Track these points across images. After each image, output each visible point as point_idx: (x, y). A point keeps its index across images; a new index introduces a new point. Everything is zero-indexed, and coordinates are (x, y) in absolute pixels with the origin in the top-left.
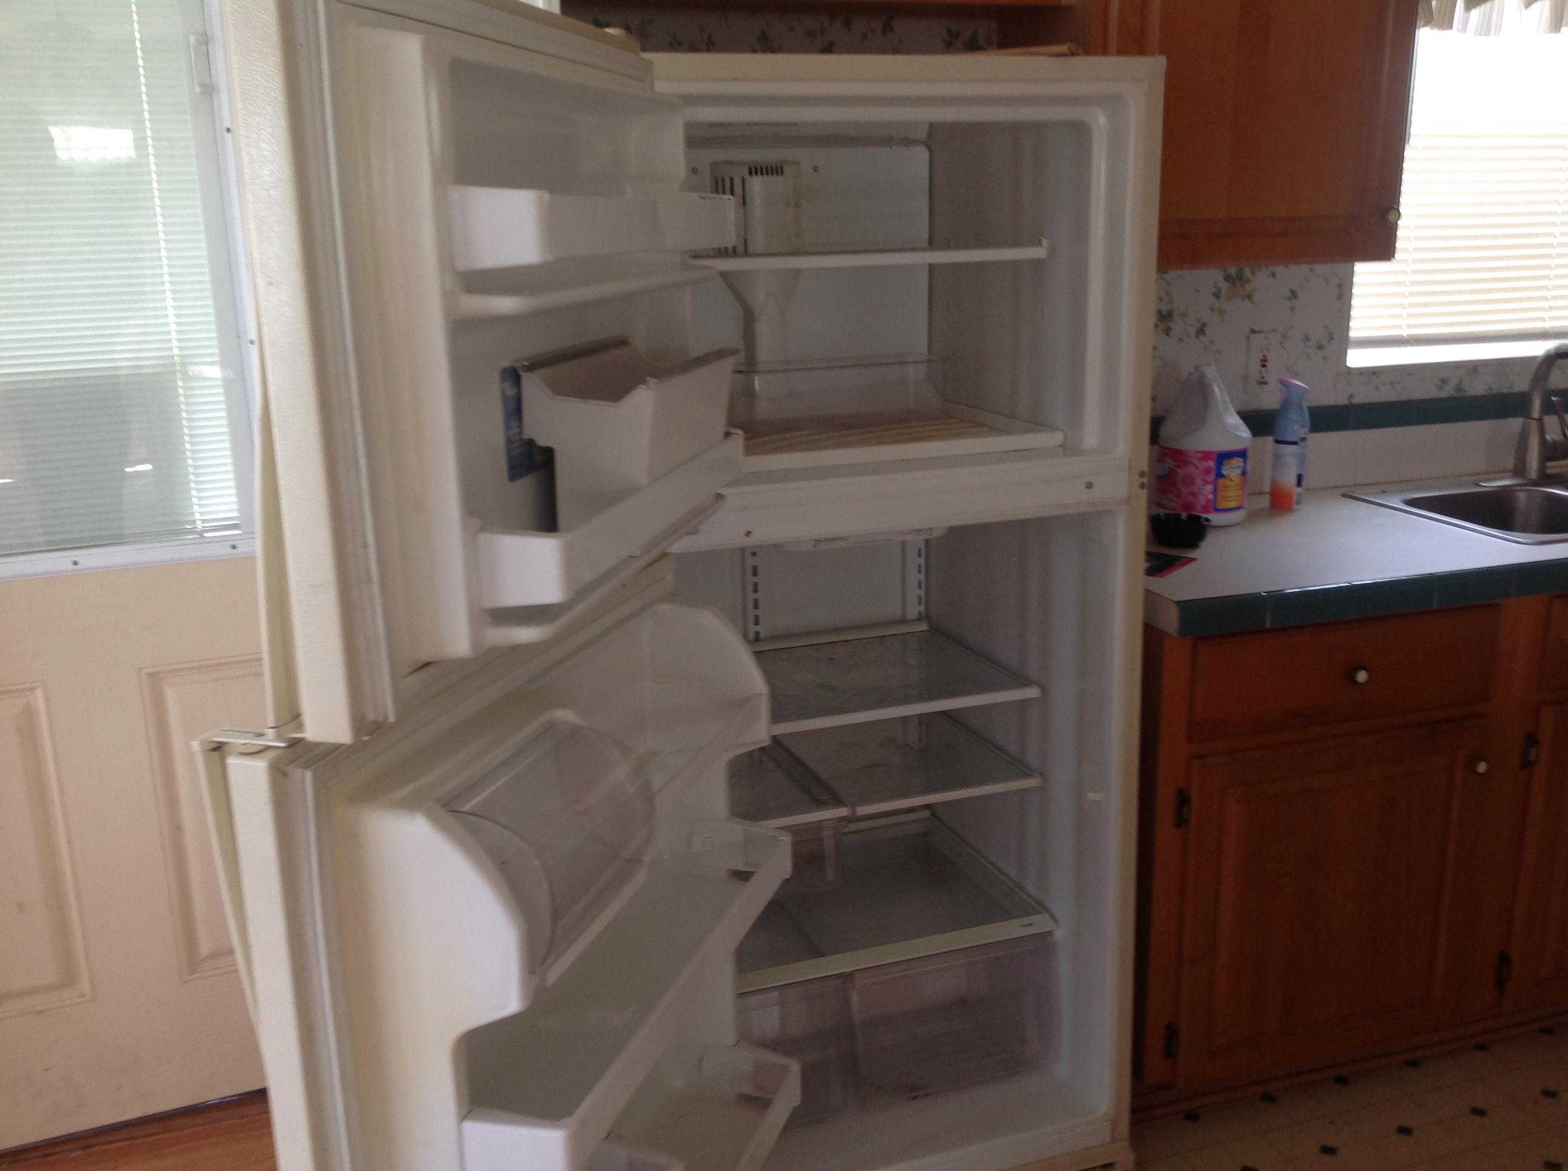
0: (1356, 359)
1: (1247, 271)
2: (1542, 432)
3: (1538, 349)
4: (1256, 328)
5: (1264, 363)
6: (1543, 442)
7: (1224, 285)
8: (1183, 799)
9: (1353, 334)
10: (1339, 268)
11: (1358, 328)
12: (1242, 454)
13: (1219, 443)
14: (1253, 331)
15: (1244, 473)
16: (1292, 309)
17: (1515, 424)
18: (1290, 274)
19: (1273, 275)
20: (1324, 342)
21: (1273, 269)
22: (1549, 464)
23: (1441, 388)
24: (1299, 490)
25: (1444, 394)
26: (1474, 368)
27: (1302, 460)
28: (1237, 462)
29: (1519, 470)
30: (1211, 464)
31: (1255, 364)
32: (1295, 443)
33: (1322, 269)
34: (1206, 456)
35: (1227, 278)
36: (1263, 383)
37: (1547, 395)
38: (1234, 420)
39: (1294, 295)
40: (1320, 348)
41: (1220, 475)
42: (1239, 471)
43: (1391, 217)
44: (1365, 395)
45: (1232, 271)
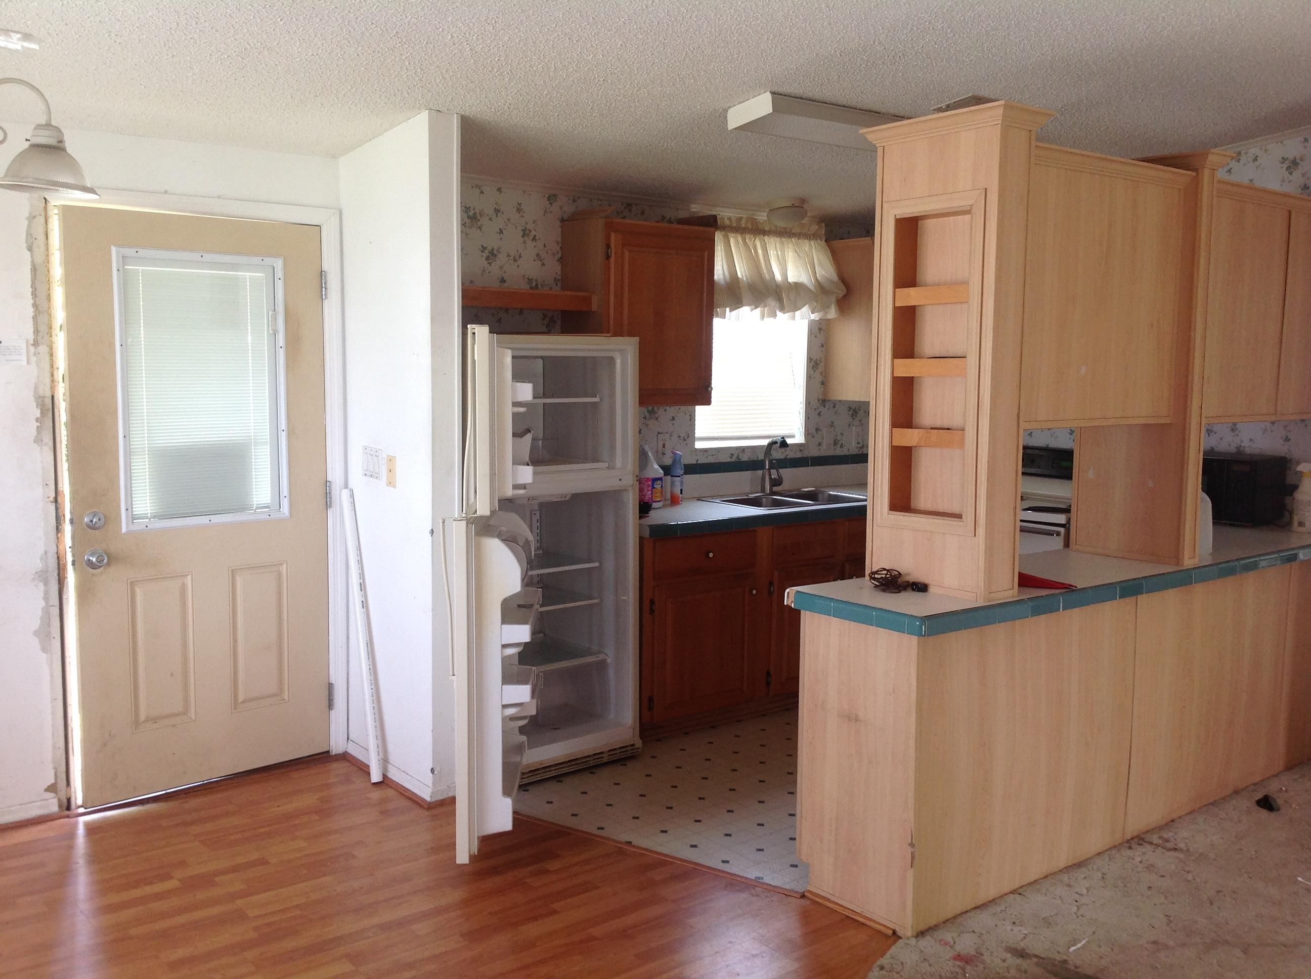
0: (699, 445)
1: (656, 409)
2: (770, 475)
3: (765, 442)
4: (660, 432)
5: (664, 446)
6: (770, 478)
7: (647, 415)
8: (652, 602)
9: (696, 435)
10: (690, 407)
11: (698, 433)
12: (661, 479)
13: (653, 475)
14: (659, 433)
15: (662, 487)
16: (673, 424)
17: (760, 472)
18: (672, 410)
19: (665, 410)
20: (686, 438)
21: (665, 408)
22: (774, 488)
23: (731, 458)
24: (681, 495)
25: (733, 460)
26: (743, 449)
27: (682, 482)
28: (659, 482)
29: (763, 490)
30: (650, 483)
31: (660, 446)
32: (679, 476)
33: (683, 408)
34: (648, 479)
35: (648, 411)
36: (664, 454)
37: (771, 462)
38: (656, 466)
39: (673, 419)
40: (685, 440)
41: (653, 488)
42: (660, 486)
43: (709, 389)
44: (703, 460)
45: (650, 408)
